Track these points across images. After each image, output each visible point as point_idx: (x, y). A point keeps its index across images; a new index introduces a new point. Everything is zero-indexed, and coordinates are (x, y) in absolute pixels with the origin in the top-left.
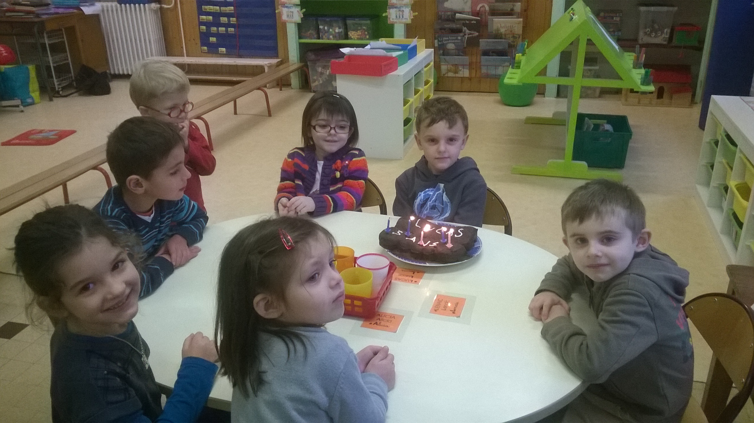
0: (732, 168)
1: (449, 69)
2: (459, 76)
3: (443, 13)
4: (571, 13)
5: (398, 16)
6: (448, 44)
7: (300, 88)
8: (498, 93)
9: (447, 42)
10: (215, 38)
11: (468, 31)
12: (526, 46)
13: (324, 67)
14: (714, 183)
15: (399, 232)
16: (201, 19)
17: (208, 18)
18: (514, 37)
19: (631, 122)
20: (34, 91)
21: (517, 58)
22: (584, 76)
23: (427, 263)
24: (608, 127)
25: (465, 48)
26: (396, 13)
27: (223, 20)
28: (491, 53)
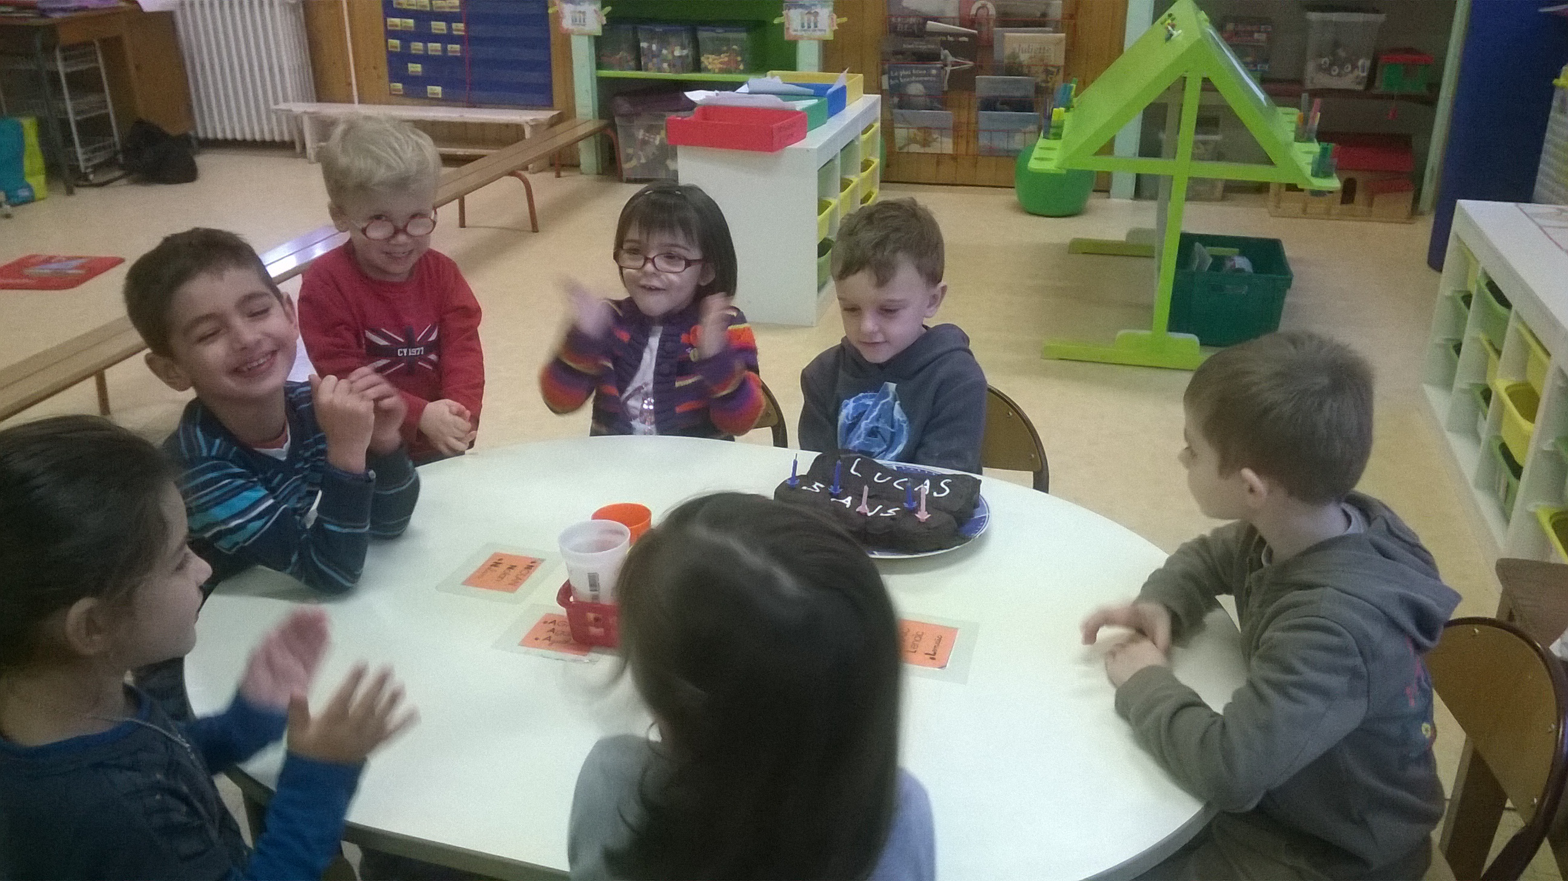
0: (1498, 353)
1: (912, 136)
2: (933, 151)
3: (899, 19)
4: (1169, 24)
5: (806, 25)
6: (911, 85)
7: (598, 173)
8: (1014, 187)
9: (908, 80)
10: (419, 65)
11: (951, 59)
12: (1073, 93)
13: (651, 129)
14: (1462, 382)
15: (817, 486)
16: (391, 26)
17: (405, 22)
18: (1047, 72)
19: (1290, 252)
20: (33, 174)
21: (1054, 118)
22: (1196, 157)
24: (1242, 263)
25: (945, 93)
26: (802, 18)
27: (436, 27)
28: (998, 105)
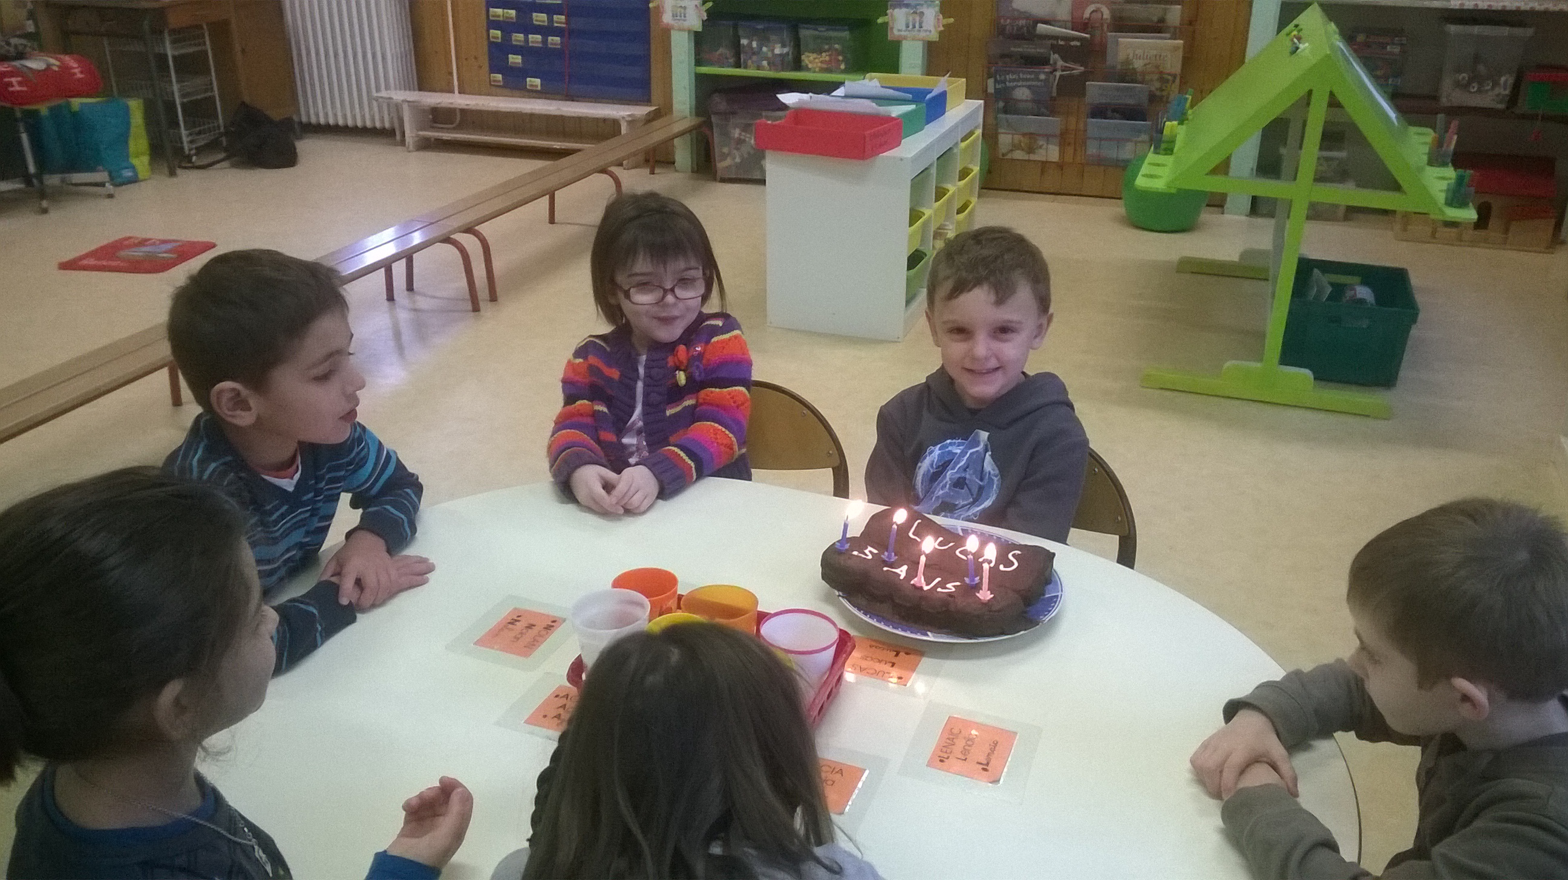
1: (1016, 142)
2: (1039, 159)
3: (1008, 21)
4: (1295, 36)
5: (911, 25)
6: (1018, 89)
7: (692, 172)
8: (1120, 199)
9: (1015, 84)
10: (520, 57)
11: (1061, 63)
12: (1188, 105)
13: (746, 128)
15: (870, 552)
16: (493, 16)
17: (507, 13)
18: (1162, 80)
19: (1415, 280)
20: (137, 155)
21: (1166, 131)
22: (1317, 178)
23: (929, 633)
24: (1364, 293)
25: (1053, 99)
26: (907, 20)
27: (539, 19)
28: (1109, 113)
